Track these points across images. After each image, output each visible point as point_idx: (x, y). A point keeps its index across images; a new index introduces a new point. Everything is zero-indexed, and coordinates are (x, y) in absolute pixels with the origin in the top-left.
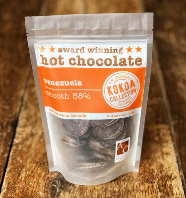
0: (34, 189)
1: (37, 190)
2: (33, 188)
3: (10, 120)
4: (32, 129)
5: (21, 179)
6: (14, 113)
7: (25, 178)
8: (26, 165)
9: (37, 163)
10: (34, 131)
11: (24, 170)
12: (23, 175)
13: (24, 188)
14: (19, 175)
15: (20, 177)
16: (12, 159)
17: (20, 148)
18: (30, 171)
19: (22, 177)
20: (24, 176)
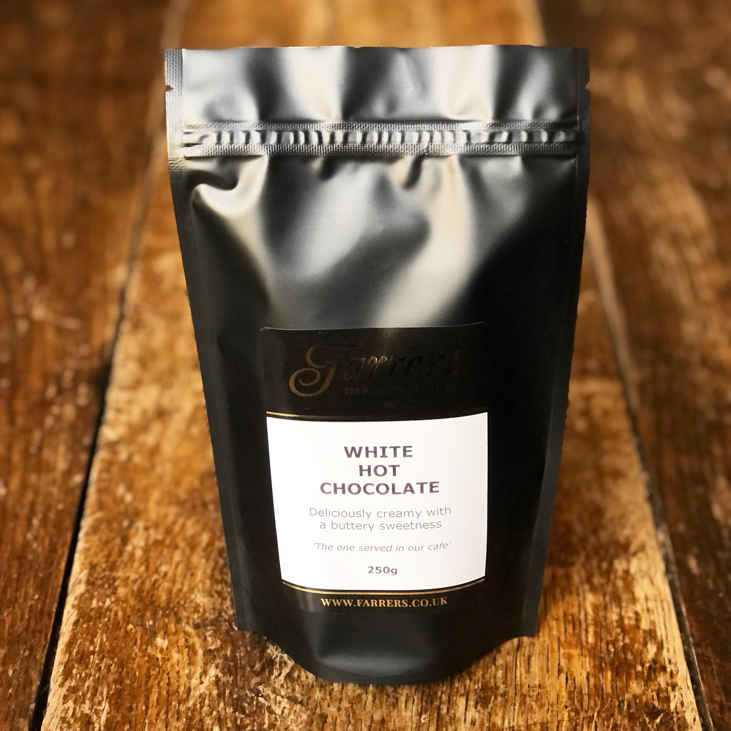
0: (178, 586)
1: (185, 588)
2: (174, 582)
3: (86, 366)
4: (162, 392)
5: (132, 556)
6: (97, 341)
7: (146, 550)
8: (146, 511)
9: (180, 503)
10: (166, 402)
11: (140, 524)
12: (138, 541)
13: (143, 583)
14: (125, 540)
15: (129, 548)
16: (100, 491)
17: (123, 456)
18: (162, 530)
19: (134, 549)
20: (142, 544)
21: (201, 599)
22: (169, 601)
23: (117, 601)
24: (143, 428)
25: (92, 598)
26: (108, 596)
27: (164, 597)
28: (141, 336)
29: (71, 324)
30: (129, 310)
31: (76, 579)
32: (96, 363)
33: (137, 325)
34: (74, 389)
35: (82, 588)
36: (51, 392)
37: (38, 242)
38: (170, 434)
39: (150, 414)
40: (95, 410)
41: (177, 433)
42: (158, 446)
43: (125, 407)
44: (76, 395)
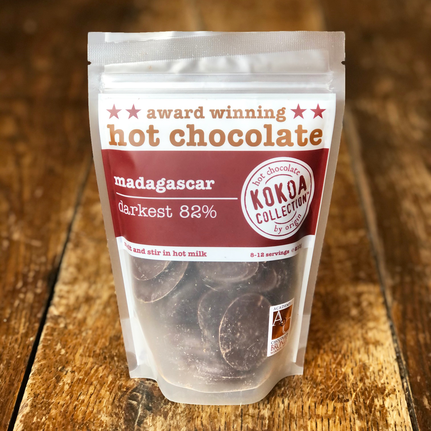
21: (104, 418)
22: (83, 419)
23: (50, 418)
24: (76, 308)
25: (34, 416)
26: (45, 415)
27: (80, 416)
28: (79, 251)
29: (36, 243)
30: (73, 236)
31: (25, 404)
32: (49, 267)
33: (77, 245)
34: (35, 282)
35: (27, 410)
36: (20, 285)
37: (20, 194)
38: (93, 312)
39: (81, 299)
40: (47, 296)
41: (97, 312)
42: (85, 319)
43: (66, 295)
44: (36, 287)
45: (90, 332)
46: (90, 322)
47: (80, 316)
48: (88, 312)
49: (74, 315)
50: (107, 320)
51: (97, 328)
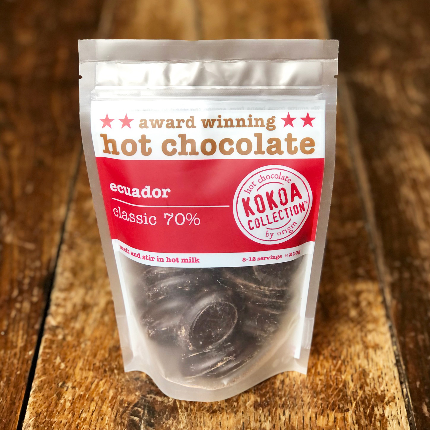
4: (86, 293)
6: (45, 258)
9: (96, 369)
10: (88, 299)
17: (60, 337)
24: (74, 317)
28: (74, 254)
29: (30, 246)
31: (27, 424)
32: (44, 273)
33: (71, 247)
34: (30, 290)
36: (15, 293)
38: (91, 321)
39: (79, 307)
40: (43, 305)
41: (95, 320)
42: (83, 329)
43: (62, 303)
44: (32, 295)
45: (89, 343)
46: (88, 332)
47: (77, 325)
48: (85, 321)
49: (72, 325)
50: (106, 329)
51: (96, 338)
